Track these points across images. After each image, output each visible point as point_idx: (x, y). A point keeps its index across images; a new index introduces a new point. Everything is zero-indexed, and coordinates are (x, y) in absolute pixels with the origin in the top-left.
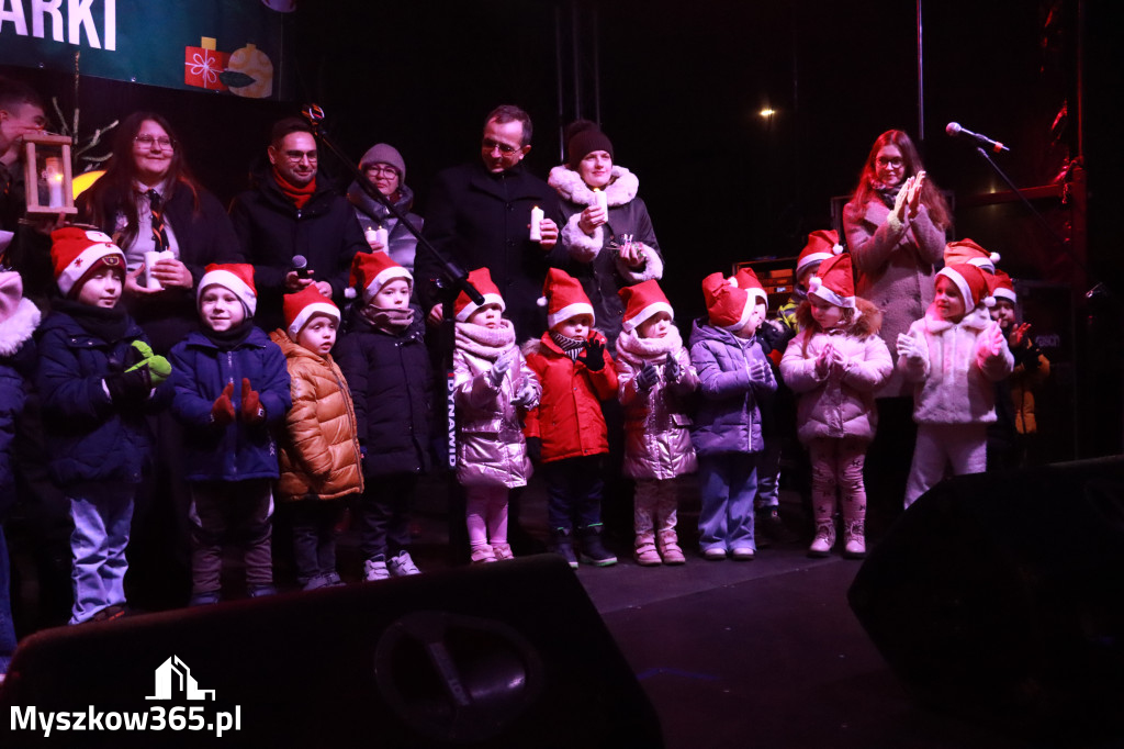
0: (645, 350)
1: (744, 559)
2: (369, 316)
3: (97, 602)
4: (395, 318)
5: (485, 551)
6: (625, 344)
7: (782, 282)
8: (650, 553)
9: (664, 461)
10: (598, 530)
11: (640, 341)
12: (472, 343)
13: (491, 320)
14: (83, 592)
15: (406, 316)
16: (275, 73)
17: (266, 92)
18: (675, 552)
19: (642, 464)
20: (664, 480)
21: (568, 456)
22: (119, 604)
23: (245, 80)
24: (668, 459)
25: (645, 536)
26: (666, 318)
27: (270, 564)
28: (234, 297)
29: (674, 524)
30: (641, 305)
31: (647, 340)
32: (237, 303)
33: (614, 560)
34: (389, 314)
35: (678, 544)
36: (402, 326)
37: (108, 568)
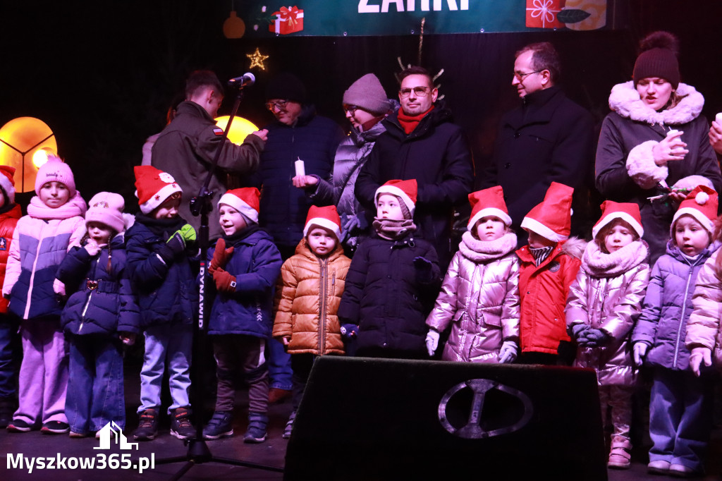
4: (387, 226)
13: (490, 230)
17: (600, 24)
23: (581, 15)
28: (233, 210)
32: (238, 214)
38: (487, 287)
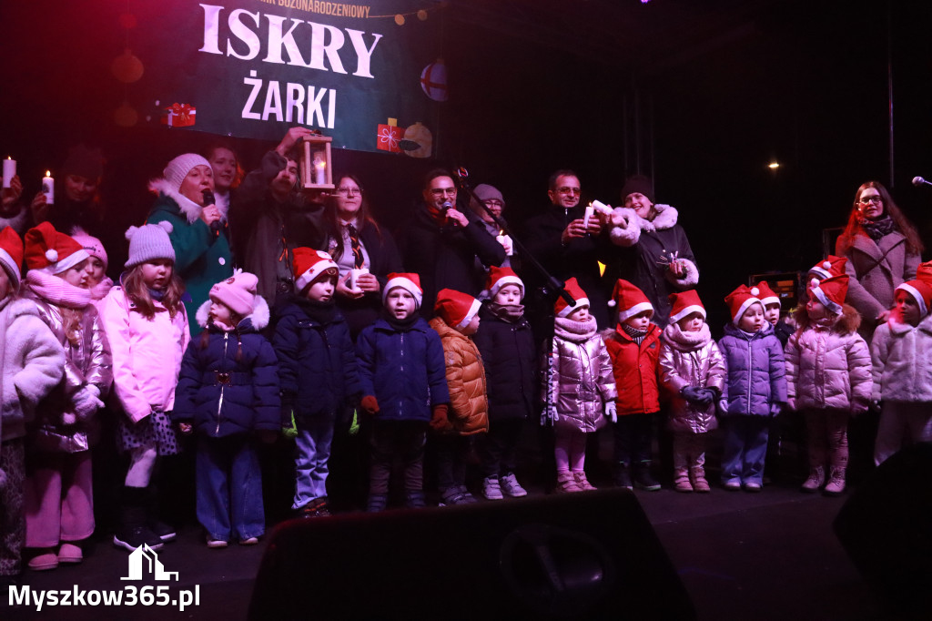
0: (686, 341)
1: (753, 490)
2: (493, 309)
3: (309, 495)
5: (568, 475)
6: (671, 335)
7: (784, 289)
8: (684, 482)
9: (699, 420)
10: (648, 464)
11: (683, 333)
12: (564, 331)
14: (301, 488)
15: (519, 309)
16: (433, 142)
17: (428, 154)
18: (703, 484)
19: (682, 422)
20: (698, 433)
21: (634, 412)
22: (323, 497)
23: (414, 146)
24: (701, 419)
25: (682, 471)
26: (700, 316)
27: (421, 477)
29: (703, 463)
30: (683, 306)
31: (687, 333)
33: (658, 487)
34: (508, 309)
35: (705, 478)
36: (516, 317)
37: (316, 473)
38: (592, 361)
